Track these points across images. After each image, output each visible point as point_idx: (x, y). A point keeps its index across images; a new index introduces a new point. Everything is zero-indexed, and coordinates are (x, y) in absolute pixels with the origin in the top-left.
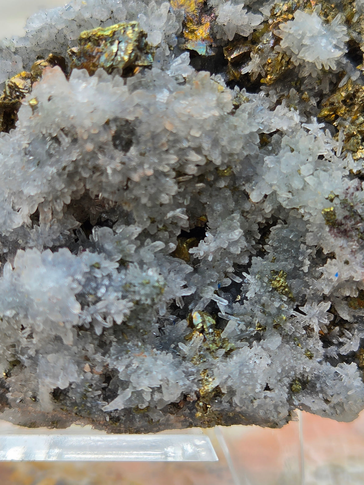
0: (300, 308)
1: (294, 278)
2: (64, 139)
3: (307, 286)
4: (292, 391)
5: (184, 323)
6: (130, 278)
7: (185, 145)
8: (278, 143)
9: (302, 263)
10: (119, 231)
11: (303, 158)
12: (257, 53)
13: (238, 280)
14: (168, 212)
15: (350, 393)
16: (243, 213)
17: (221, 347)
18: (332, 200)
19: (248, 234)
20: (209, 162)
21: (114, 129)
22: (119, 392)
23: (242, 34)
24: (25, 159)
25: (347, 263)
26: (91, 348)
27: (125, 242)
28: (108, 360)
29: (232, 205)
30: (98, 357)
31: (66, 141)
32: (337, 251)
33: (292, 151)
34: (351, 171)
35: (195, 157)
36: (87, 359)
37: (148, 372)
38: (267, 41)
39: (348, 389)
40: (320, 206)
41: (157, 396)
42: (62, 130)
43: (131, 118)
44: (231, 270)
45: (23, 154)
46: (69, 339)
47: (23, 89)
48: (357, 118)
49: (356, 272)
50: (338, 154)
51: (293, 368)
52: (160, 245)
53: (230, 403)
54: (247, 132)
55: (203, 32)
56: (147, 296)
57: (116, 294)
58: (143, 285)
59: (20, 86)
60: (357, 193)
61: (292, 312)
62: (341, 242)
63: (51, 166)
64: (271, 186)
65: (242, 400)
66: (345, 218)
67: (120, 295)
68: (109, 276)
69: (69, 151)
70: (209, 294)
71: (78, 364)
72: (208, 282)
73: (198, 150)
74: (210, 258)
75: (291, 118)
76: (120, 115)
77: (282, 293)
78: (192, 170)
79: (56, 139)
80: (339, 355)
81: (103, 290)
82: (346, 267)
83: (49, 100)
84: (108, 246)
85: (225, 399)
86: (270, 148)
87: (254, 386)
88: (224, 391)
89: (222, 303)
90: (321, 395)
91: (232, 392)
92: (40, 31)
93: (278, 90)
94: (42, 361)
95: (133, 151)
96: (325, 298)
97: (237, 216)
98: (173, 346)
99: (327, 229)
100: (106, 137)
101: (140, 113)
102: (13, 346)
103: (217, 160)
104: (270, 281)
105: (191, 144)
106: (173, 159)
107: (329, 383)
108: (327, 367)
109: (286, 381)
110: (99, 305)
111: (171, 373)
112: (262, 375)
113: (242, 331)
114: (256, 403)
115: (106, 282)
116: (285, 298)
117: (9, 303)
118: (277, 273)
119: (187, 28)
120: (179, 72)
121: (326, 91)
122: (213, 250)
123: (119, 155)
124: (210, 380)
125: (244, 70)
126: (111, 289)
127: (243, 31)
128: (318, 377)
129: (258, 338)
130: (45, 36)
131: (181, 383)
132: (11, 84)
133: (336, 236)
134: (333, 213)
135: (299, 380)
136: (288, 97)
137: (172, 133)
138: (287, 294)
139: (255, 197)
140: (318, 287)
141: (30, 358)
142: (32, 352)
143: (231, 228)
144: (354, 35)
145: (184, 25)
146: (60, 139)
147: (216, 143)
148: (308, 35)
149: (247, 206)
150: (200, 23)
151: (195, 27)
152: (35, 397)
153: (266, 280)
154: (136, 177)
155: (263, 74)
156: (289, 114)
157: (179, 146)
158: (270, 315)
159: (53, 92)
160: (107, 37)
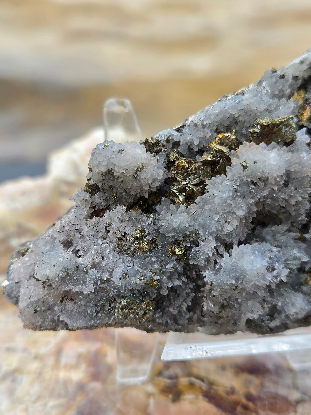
2: (260, 184)
5: (305, 276)
6: (287, 256)
10: (272, 228)
14: (301, 217)
21: (285, 176)
24: (236, 194)
27: (279, 235)
30: (270, 299)
31: (261, 184)
36: (264, 301)
37: (293, 305)
42: (259, 179)
43: (293, 170)
45: (234, 192)
47: (227, 153)
56: (295, 265)
58: (294, 259)
59: (225, 151)
63: (251, 198)
67: (283, 265)
71: (261, 304)
76: (287, 169)
79: (255, 184)
81: (277, 264)
83: (254, 163)
94: (244, 304)
95: (292, 188)
98: (296, 287)
110: (274, 272)
123: (285, 190)
126: (280, 263)
130: (221, 117)
132: (216, 149)
141: (238, 303)
142: (239, 300)
146: (258, 184)
150: (304, 109)
152: (235, 323)
154: (293, 202)
159: (256, 159)
160: (278, 125)
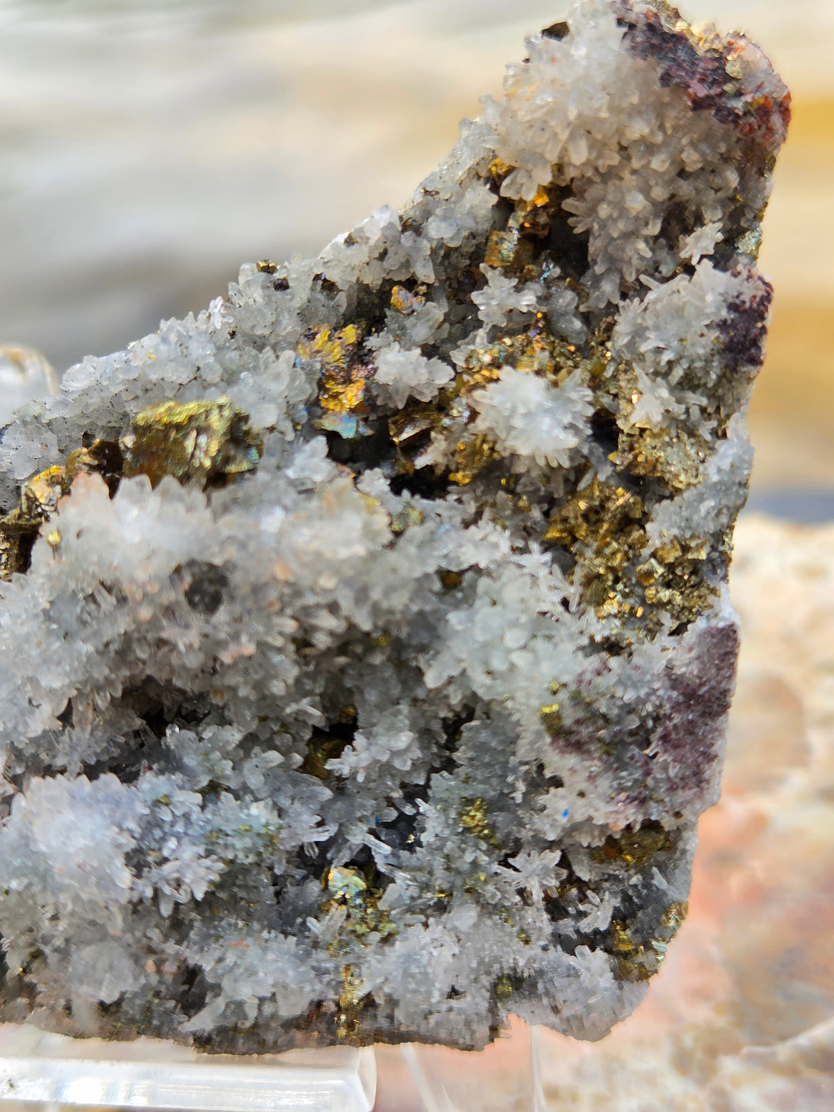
0: (510, 861)
1: (501, 809)
2: (105, 600)
3: (521, 824)
4: (496, 995)
5: (314, 887)
6: (218, 822)
7: (310, 600)
8: (473, 587)
9: (513, 788)
10: (207, 735)
11: (511, 616)
12: (441, 433)
13: (409, 810)
14: (288, 705)
15: (592, 1001)
16: (415, 701)
17: (376, 929)
18: (555, 693)
19: (424, 735)
20: (352, 627)
21: (188, 580)
22: (207, 1000)
23: (418, 397)
24: (45, 627)
25: (582, 794)
26: (155, 935)
27: (217, 755)
28: (187, 953)
29: (396, 691)
30: (171, 947)
31: (108, 601)
32: (565, 775)
33: (494, 603)
34: (592, 638)
35: (327, 621)
36: (151, 951)
37: (251, 972)
38: (459, 410)
39: (590, 992)
40: (535, 702)
41: (268, 1009)
42: (102, 584)
43: (218, 561)
44: (397, 794)
45: (41, 618)
46: (117, 924)
47: (47, 504)
48: (607, 545)
49: (597, 810)
50: (573, 608)
51: (497, 959)
52: (275, 757)
53: (391, 1018)
54: (418, 573)
55: (353, 395)
56: (247, 851)
57: (195, 849)
58: (240, 834)
59: (42, 500)
60: (599, 680)
61: (496, 867)
62: (572, 760)
63: (84, 641)
64: (460, 661)
65: (410, 1016)
66: (578, 722)
67: (201, 850)
68: (186, 816)
69: (113, 620)
70: (359, 836)
71: (137, 960)
72: (358, 814)
73: (333, 608)
74: (360, 778)
75: (496, 546)
76: (199, 558)
77: (479, 837)
78: (322, 641)
79: (92, 598)
80: (578, 932)
81: (172, 843)
82: (581, 801)
83: (78, 536)
84: (190, 761)
85: (382, 1013)
86: (460, 595)
87: (429, 994)
88: (380, 1000)
89: (382, 851)
90: (545, 1001)
91: (392, 1002)
92: (85, 393)
93: (479, 492)
94: (76, 955)
95: (222, 615)
96: (551, 845)
97: (404, 708)
98: (299, 920)
99: (548, 739)
100: (175, 595)
101: (232, 553)
102: (31, 930)
103: (365, 623)
104: (460, 815)
105: (322, 600)
106: (290, 626)
107: (558, 982)
108: (557, 953)
109: (486, 981)
110: (167, 868)
111: (291, 973)
112: (442, 976)
113: (412, 898)
114: (433, 1020)
115: (179, 828)
116: (484, 846)
117: (16, 869)
118: (469, 801)
119: (327, 390)
120: (307, 473)
121: (559, 493)
122: (364, 764)
123: (197, 621)
124: (357, 982)
125: (421, 462)
126: (185, 840)
127: (421, 393)
128: (541, 973)
129: (441, 908)
130: (95, 401)
131: (308, 988)
132: (29, 493)
133: (562, 752)
134: (557, 716)
135: (509, 977)
136: (494, 505)
137: (287, 583)
138: (486, 838)
139: (432, 679)
140: (538, 826)
141: (57, 950)
142: (59, 942)
143: (393, 729)
144: (606, 400)
145: (321, 386)
146: (99, 598)
147: (362, 595)
148: (522, 410)
149: (421, 693)
150: (348, 381)
151: (339, 389)
152: (69, 1009)
153: (453, 815)
154: (226, 657)
155: (453, 467)
156: (493, 538)
157: (299, 603)
158: (458, 872)
159: (85, 523)
160: (178, 427)
